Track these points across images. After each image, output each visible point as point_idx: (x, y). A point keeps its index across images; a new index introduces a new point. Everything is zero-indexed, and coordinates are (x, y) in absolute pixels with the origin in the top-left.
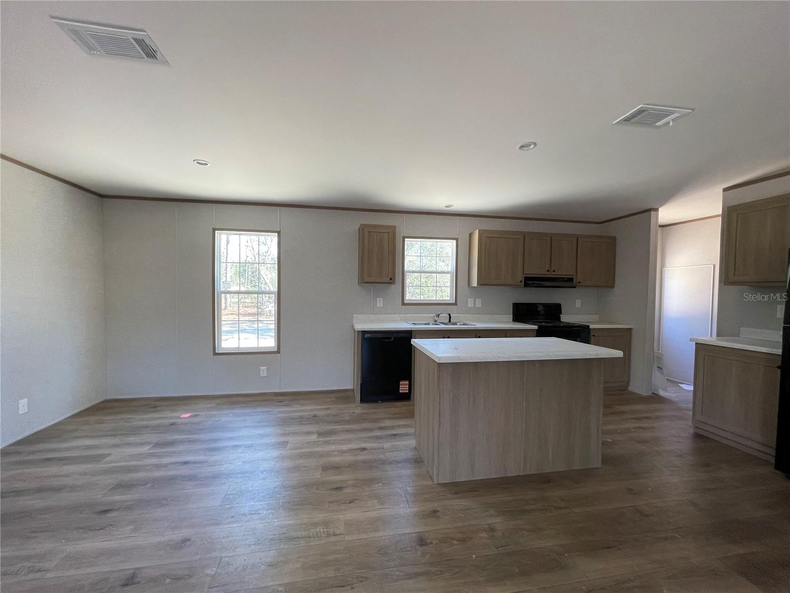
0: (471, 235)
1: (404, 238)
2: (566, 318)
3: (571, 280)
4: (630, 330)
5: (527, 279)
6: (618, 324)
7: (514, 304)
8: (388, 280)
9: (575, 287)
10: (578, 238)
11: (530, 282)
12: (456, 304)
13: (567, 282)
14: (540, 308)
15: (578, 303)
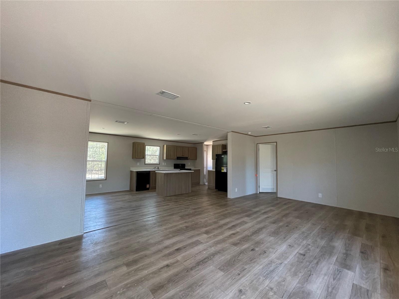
0: (163, 146)
1: (146, 145)
2: (186, 168)
3: (187, 158)
4: (200, 170)
5: (177, 158)
6: (197, 168)
7: (174, 164)
8: (142, 158)
9: (188, 160)
10: (189, 148)
11: (178, 158)
12: (159, 164)
13: (186, 158)
14: (180, 165)
15: (189, 164)
